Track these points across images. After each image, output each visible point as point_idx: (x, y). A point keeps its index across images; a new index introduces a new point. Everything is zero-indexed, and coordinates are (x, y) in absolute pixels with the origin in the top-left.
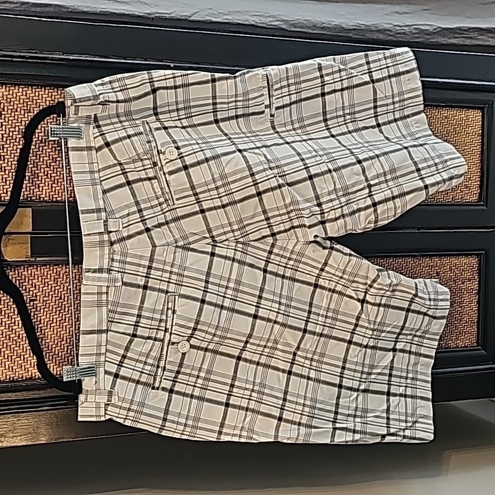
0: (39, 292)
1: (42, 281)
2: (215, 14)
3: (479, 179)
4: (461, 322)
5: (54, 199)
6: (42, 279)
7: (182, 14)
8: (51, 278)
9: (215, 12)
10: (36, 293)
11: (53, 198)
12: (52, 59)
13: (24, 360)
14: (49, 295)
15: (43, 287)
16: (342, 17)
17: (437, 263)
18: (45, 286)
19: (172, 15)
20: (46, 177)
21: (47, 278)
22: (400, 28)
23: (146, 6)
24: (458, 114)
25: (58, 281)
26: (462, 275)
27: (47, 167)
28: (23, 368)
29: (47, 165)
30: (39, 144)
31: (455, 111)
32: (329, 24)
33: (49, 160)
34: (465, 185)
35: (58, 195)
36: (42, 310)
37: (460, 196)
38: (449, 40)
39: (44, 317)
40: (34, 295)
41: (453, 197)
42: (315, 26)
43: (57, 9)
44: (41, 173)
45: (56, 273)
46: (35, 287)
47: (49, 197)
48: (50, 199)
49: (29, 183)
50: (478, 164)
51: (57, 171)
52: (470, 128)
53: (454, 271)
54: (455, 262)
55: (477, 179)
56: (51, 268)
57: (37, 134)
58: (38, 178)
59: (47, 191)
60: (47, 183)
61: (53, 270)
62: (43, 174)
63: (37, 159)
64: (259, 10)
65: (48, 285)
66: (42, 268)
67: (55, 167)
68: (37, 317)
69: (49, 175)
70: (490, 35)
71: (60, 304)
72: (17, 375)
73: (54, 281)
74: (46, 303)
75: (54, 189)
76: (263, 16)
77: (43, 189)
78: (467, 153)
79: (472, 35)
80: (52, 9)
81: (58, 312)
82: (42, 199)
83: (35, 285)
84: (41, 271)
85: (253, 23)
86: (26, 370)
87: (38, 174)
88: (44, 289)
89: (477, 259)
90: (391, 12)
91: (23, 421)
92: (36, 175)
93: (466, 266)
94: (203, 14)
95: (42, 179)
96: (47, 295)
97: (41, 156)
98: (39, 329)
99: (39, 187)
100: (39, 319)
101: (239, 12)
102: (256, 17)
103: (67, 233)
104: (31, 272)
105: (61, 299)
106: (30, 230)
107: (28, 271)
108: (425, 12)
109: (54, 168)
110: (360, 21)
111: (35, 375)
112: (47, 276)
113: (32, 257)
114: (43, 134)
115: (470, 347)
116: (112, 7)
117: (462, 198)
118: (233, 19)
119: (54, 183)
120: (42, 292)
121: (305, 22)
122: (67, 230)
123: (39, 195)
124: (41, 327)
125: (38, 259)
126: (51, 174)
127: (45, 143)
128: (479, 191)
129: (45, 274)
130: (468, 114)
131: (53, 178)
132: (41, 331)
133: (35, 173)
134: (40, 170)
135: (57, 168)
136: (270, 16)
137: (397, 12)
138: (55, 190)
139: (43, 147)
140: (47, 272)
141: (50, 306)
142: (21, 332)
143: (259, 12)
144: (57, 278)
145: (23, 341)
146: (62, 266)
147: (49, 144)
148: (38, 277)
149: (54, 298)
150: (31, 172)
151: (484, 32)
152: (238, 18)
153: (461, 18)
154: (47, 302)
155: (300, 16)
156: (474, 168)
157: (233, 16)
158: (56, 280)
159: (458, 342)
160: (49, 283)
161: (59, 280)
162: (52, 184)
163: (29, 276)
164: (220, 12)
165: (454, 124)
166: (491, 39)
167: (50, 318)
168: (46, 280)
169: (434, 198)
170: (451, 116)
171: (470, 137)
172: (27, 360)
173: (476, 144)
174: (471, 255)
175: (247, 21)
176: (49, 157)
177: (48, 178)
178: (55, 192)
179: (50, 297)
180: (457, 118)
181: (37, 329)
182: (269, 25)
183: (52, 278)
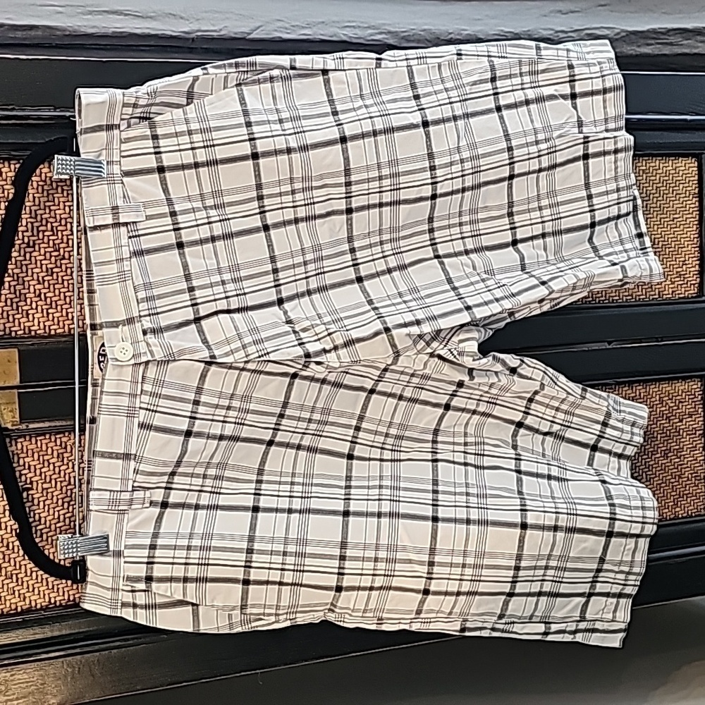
0: (36, 475)
1: (39, 460)
2: (286, 29)
3: (698, 262)
4: (681, 480)
5: (53, 332)
6: (39, 456)
7: (236, 31)
8: (52, 454)
9: (287, 26)
10: (31, 478)
11: (50, 330)
12: (39, 118)
13: (17, 581)
14: (51, 480)
15: (41, 469)
16: (477, 22)
17: (640, 393)
18: (44, 467)
19: (222, 33)
20: (38, 299)
21: (47, 455)
22: (565, 35)
23: (181, 20)
24: (661, 165)
25: (63, 458)
26: (678, 409)
27: (39, 283)
28: (17, 593)
29: (38, 280)
30: (24, 248)
31: (657, 162)
32: (458, 34)
33: (42, 272)
34: (677, 272)
35: (58, 324)
36: (42, 504)
37: (671, 290)
38: (638, 49)
39: (46, 514)
40: (28, 481)
41: (659, 292)
42: (438, 38)
43: (47, 33)
44: (29, 293)
45: (61, 445)
46: (29, 468)
47: (45, 329)
48: (45, 332)
49: (13, 310)
50: (696, 240)
51: (55, 289)
52: (681, 186)
53: (667, 404)
54: (668, 389)
55: (694, 263)
56: (53, 439)
57: (20, 234)
58: (25, 301)
59: (41, 320)
60: (39, 308)
61: (55, 441)
62: (33, 295)
63: (22, 272)
64: (352, 19)
65: (49, 464)
66: (38, 438)
67: (51, 282)
68: (35, 514)
69: (43, 296)
70: (699, 38)
71: (69, 493)
72: (8, 605)
73: (58, 457)
74: (47, 493)
75: (51, 316)
76: (359, 27)
77: (34, 318)
78: (678, 224)
79: (672, 39)
80: (40, 33)
81: (66, 505)
82: (33, 333)
83: (29, 466)
84: (36, 443)
85: (345, 38)
86: (22, 596)
87: (25, 294)
88: (43, 470)
89: (699, 384)
90: (551, 12)
91: (20, 677)
92: (23, 297)
93: (684, 394)
94: (268, 29)
95: (31, 302)
96: (48, 480)
97: (29, 266)
98: (39, 533)
99: (28, 315)
100: (37, 517)
101: (323, 22)
102: (348, 29)
103: (74, 384)
104: (22, 446)
105: (70, 484)
106: (17, 382)
107: (16, 445)
108: (600, 8)
109: (49, 285)
110: (505, 26)
111: (36, 604)
112: (47, 451)
113: (21, 423)
114: (29, 234)
115: (696, 516)
116: (131, 26)
117: (673, 292)
118: (315, 34)
119: (51, 308)
120: (41, 475)
121: (422, 33)
122: (74, 379)
123: (29, 327)
124: (41, 530)
125: (31, 426)
126: (45, 294)
127: (34, 247)
128: (698, 280)
129: (44, 448)
130: (678, 165)
131: (48, 300)
132: (41, 536)
133: (20, 294)
134: (29, 289)
135: (54, 285)
136: (369, 28)
137: (560, 11)
138: (54, 317)
139: (31, 253)
140: (47, 444)
141: (53, 496)
142: (11, 540)
143: (353, 22)
144: (62, 453)
145: (14, 552)
146: (70, 434)
147: (40, 248)
148: (33, 453)
149: (59, 484)
150: (15, 293)
151: (691, 34)
152: (322, 33)
153: (655, 15)
154: (49, 490)
155: (415, 24)
156: (690, 246)
157: (315, 29)
158: (61, 456)
159: (678, 509)
160: (51, 461)
161: (65, 455)
162: (47, 309)
163: (19, 452)
164: (293, 24)
165: (657, 181)
166: (700, 44)
167: (54, 515)
168: (46, 458)
169: (632, 295)
170: (651, 169)
171: (681, 200)
172: (23, 582)
173: (691, 210)
174: (691, 377)
175: (335, 35)
176: (41, 268)
177: (41, 300)
178: (53, 320)
179: (53, 482)
180: (660, 171)
181: (36, 533)
182: (368, 41)
183: (55, 454)
